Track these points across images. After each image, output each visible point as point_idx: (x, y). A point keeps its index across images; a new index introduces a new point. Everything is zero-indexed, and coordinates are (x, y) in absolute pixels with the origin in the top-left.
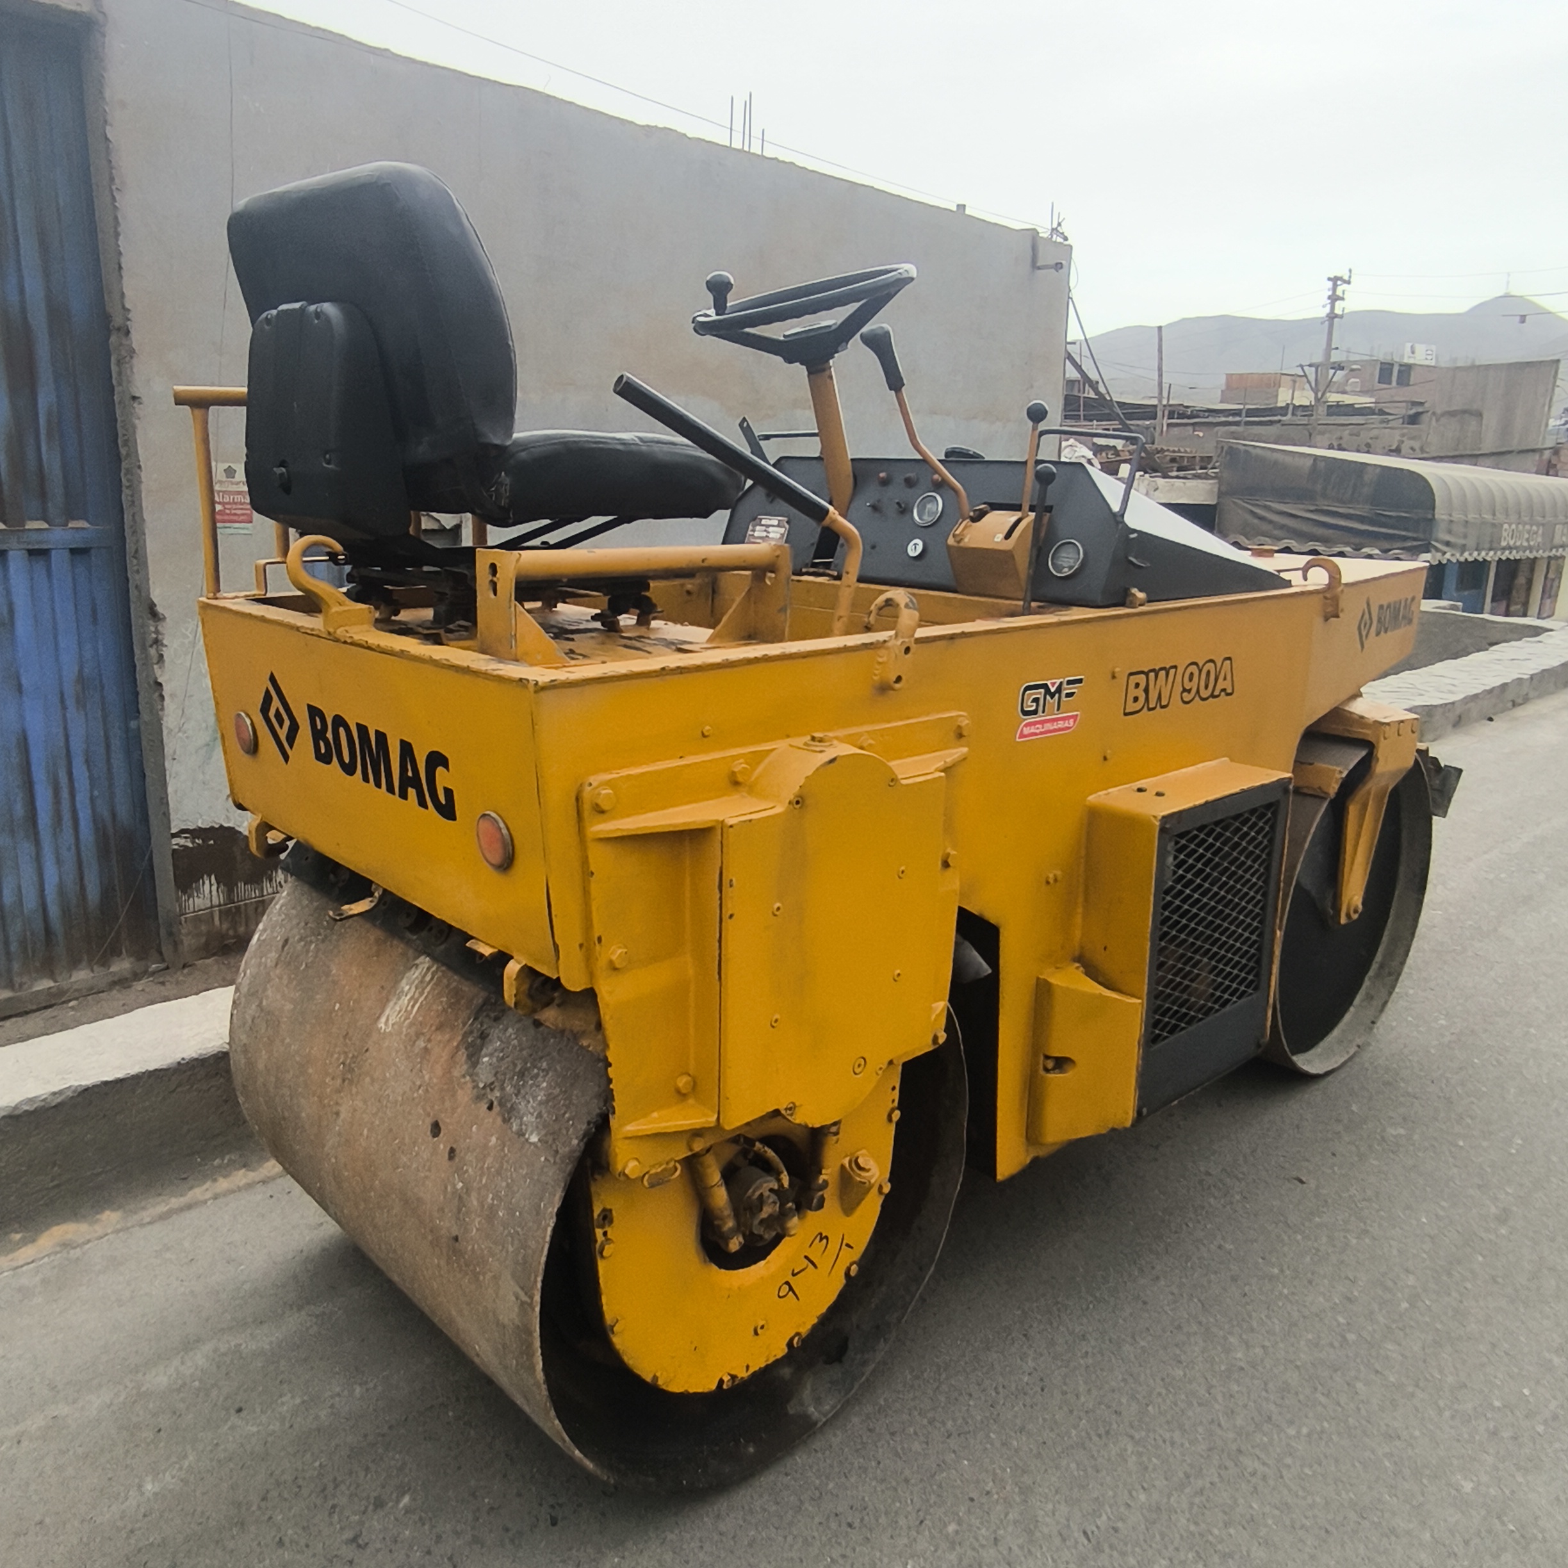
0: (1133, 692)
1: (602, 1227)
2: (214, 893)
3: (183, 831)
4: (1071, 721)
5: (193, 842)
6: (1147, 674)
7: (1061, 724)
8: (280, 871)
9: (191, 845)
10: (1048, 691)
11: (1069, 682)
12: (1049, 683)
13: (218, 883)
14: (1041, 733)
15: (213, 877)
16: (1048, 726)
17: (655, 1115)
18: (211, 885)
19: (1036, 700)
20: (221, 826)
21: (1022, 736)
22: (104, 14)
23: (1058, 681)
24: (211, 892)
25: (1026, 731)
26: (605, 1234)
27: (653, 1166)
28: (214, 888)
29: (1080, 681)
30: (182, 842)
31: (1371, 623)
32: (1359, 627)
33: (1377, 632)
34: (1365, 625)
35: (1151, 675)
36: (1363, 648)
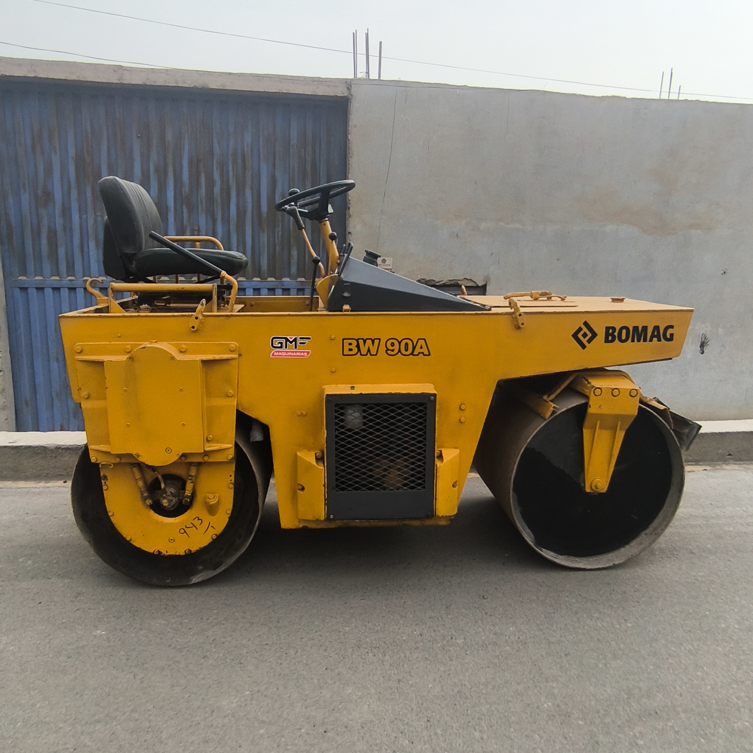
0: (347, 347)
1: (104, 480)
4: (306, 354)
6: (357, 340)
7: (298, 354)
10: (287, 340)
12: (288, 337)
14: (285, 356)
16: (290, 354)
17: (102, 445)
19: (281, 343)
22: (352, 95)
23: (294, 337)
25: (275, 354)
26: (105, 483)
27: (103, 461)
29: (309, 338)
31: (594, 335)
32: (575, 336)
33: (607, 341)
34: (585, 335)
35: (361, 342)
36: (584, 347)
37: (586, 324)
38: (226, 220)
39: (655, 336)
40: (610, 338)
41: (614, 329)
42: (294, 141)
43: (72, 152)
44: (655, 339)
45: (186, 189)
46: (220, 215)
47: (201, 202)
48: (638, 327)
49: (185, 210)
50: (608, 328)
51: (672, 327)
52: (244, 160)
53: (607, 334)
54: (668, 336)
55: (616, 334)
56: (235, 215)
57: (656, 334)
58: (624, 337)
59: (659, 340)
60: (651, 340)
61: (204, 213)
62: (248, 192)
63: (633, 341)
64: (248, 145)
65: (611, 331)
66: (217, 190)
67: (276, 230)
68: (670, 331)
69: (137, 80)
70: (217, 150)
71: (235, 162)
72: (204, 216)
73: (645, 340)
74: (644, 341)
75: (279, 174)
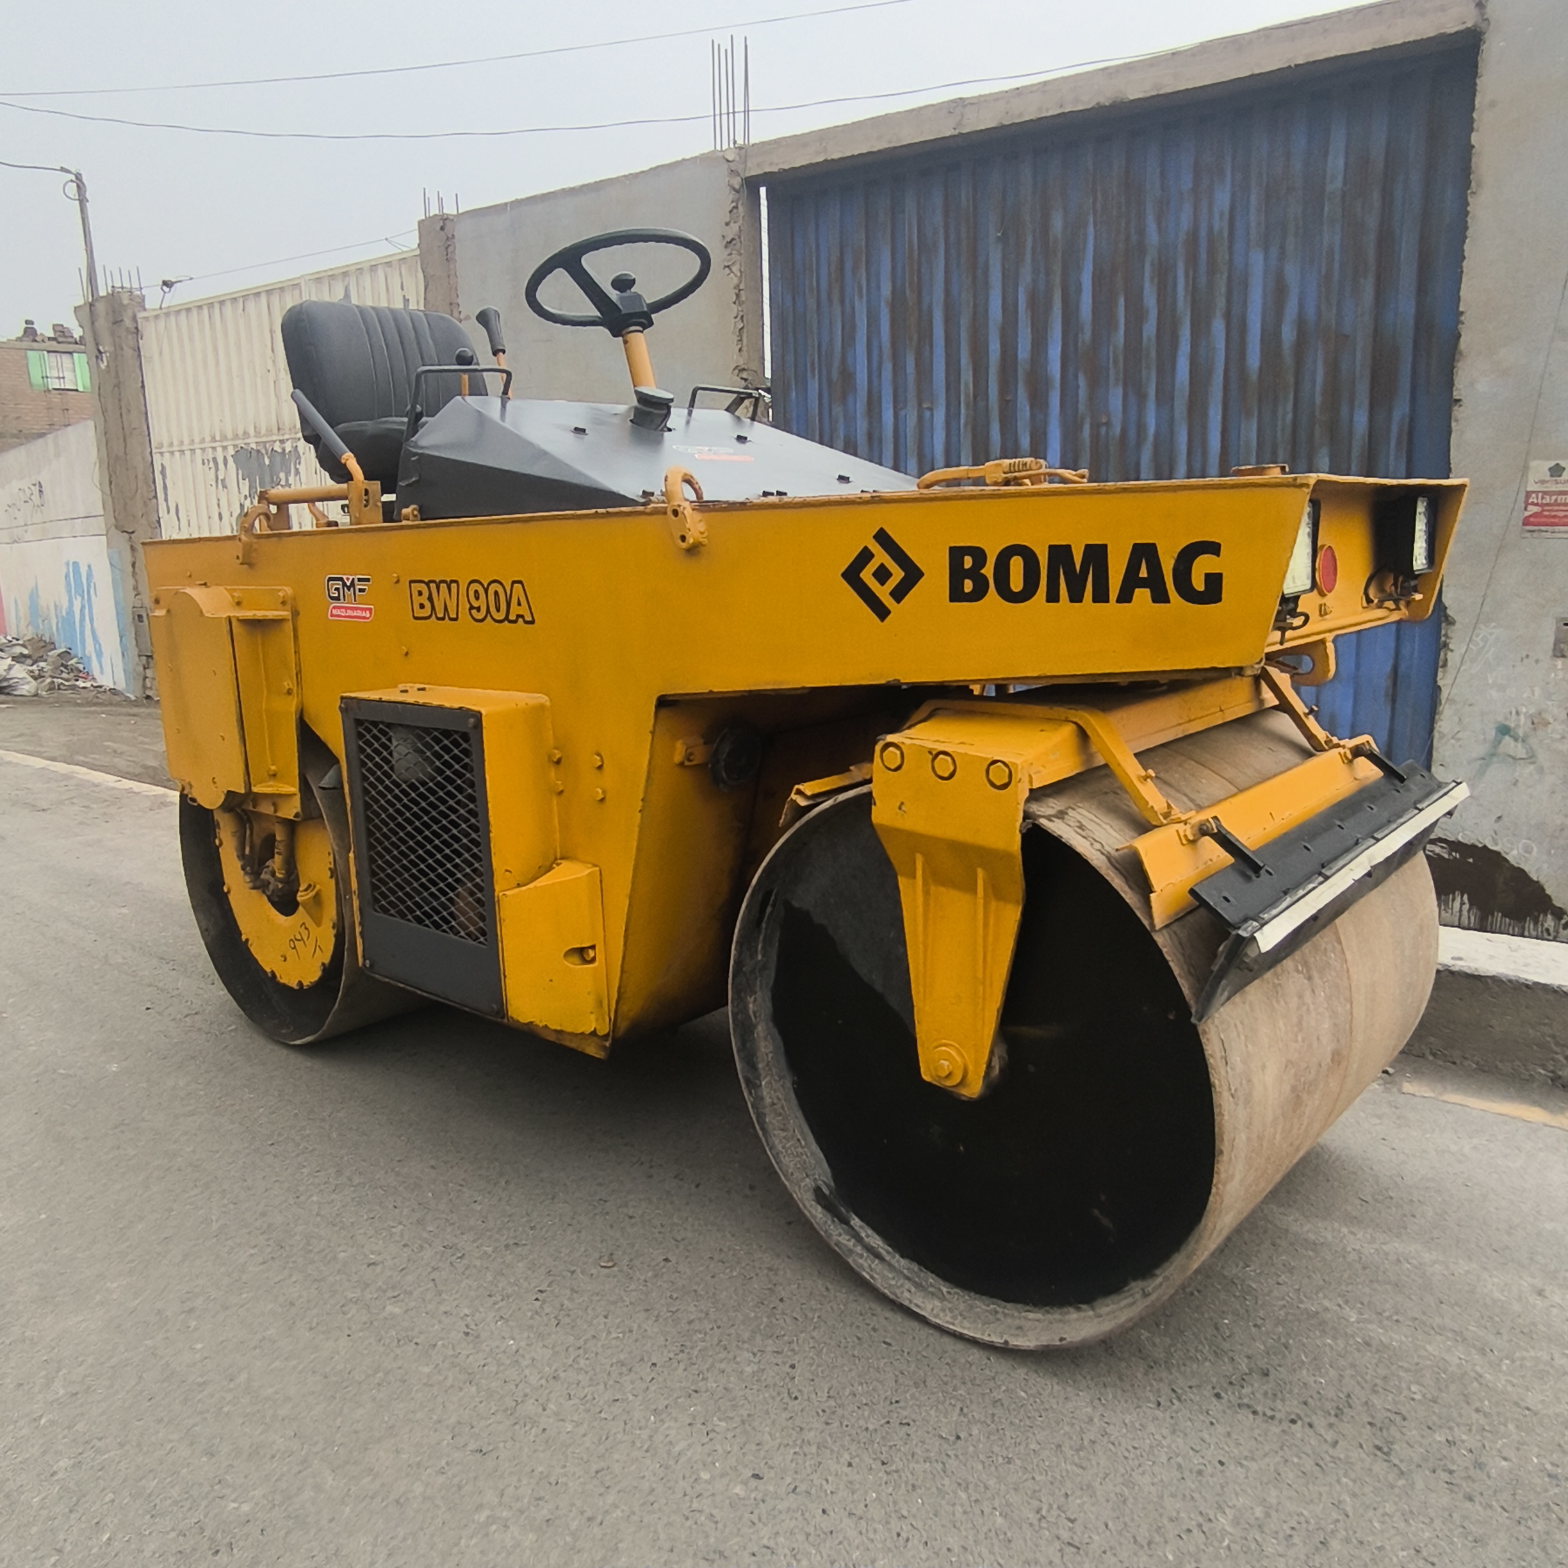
0: (417, 600)
2: (1465, 913)
3: (1440, 840)
4: (367, 612)
5: (1450, 854)
6: (428, 584)
7: (359, 613)
8: (1549, 917)
9: (1446, 856)
10: (344, 584)
11: (359, 580)
12: (345, 577)
13: (1471, 904)
14: (347, 617)
15: (1466, 897)
16: (350, 613)
18: (1462, 904)
19: (337, 589)
20: (1485, 847)
21: (332, 615)
23: (351, 577)
24: (1461, 910)
25: (335, 612)
28: (1466, 907)
29: (368, 580)
30: (1437, 850)
31: (913, 575)
32: (852, 575)
33: (957, 594)
34: (882, 575)
35: (433, 586)
36: (882, 612)
37: (882, 537)
38: (1165, 396)
39: (1143, 583)
40: (968, 586)
41: (979, 555)
42: (1335, 185)
43: (886, 290)
44: (1142, 595)
45: (1087, 335)
46: (1154, 386)
47: (1116, 362)
48: (1067, 549)
49: (1082, 382)
50: (957, 554)
51: (1213, 548)
52: (1211, 253)
53: (957, 574)
54: (1199, 584)
55: (988, 571)
56: (1187, 383)
57: (1143, 573)
58: (1017, 583)
59: (1160, 596)
60: (1125, 596)
61: (1121, 383)
62: (1218, 326)
63: (1052, 597)
64: (1222, 214)
65: (968, 562)
66: (1150, 329)
67: (1280, 410)
68: (1202, 566)
69: (986, 121)
70: (1153, 236)
71: (1192, 260)
72: (1120, 391)
73: (1101, 596)
74: (1096, 600)
75: (1292, 273)
